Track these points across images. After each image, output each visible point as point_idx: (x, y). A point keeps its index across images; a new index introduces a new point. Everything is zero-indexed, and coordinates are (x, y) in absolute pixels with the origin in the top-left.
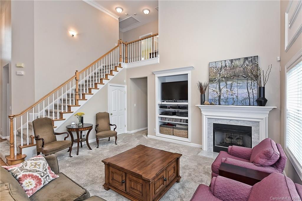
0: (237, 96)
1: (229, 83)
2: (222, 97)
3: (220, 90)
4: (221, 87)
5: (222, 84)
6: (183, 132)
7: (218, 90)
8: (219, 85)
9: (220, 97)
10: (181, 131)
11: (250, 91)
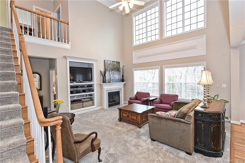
0: (116, 78)
1: (113, 72)
2: (111, 79)
3: (110, 76)
4: (110, 74)
5: (111, 72)
6: (90, 103)
7: (109, 75)
8: (110, 73)
9: (110, 78)
10: (89, 102)
11: (119, 76)
